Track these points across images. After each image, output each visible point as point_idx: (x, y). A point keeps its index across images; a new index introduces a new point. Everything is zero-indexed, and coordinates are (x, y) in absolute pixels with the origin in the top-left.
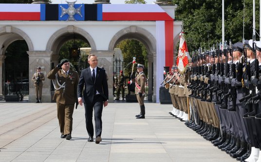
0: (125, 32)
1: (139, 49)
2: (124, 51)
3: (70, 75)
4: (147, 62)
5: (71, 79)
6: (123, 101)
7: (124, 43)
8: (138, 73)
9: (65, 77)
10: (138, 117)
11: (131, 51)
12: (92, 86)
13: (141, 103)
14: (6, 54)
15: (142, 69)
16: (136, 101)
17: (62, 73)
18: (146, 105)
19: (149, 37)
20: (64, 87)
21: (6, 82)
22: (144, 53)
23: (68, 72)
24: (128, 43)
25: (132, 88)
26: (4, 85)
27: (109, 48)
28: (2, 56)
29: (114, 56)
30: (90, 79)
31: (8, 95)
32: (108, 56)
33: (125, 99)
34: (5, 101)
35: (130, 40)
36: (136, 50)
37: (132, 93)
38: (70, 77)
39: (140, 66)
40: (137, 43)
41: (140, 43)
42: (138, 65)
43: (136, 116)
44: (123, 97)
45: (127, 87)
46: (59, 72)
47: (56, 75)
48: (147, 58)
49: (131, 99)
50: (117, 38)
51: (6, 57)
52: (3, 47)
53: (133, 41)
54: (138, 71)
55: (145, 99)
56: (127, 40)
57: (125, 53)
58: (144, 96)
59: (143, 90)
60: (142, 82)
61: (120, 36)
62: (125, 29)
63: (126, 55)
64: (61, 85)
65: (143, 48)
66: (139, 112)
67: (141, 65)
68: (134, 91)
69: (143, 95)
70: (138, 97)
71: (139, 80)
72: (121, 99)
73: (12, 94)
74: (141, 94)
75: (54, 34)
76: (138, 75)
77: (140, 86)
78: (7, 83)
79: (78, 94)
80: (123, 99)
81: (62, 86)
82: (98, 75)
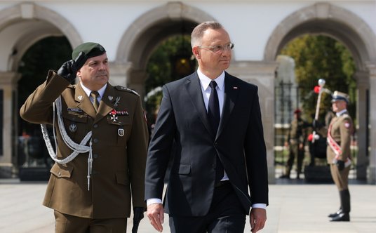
0: (304, 17)
1: (335, 57)
2: (301, 62)
3: (111, 104)
4: (354, 89)
5: (114, 118)
6: (298, 181)
7: (299, 43)
8: (335, 113)
9: (89, 111)
10: (334, 218)
11: (317, 63)
12: (209, 148)
13: (341, 185)
14: (20, 70)
15: (343, 104)
16: (330, 181)
17: (80, 98)
18: (354, 190)
19: (359, 30)
20: (89, 149)
21: (20, 134)
22: (346, 68)
23: (101, 92)
24: (308, 44)
25: (320, 149)
26: (17, 142)
27: (265, 56)
28: (13, 75)
29: (276, 73)
30: (197, 121)
31: (26, 165)
32: (263, 75)
33: (302, 176)
34: (18, 180)
35: (315, 36)
36: (329, 62)
37: (318, 162)
38: (108, 110)
39: (339, 98)
40: (330, 43)
41: (339, 44)
42: (336, 94)
43: (331, 216)
44: (299, 172)
45: (307, 148)
46: (67, 92)
47: (57, 103)
48: (354, 79)
49: (318, 176)
50: (284, 32)
51: (20, 76)
52: (15, 52)
53: (320, 38)
54: (335, 108)
55: (352, 175)
56: (306, 36)
57: (302, 68)
58: (349, 168)
59: (347, 153)
60: (344, 135)
61: (291, 26)
62: (303, 10)
63: (304, 73)
64: (78, 142)
65: (346, 54)
66: (336, 208)
67: (342, 95)
68: (323, 156)
69: (347, 164)
70: (334, 171)
71: (338, 131)
72: (293, 175)
73: (34, 164)
74: (341, 164)
75: (136, 22)
76: (334, 119)
77: (339, 143)
78: (22, 138)
79: (149, 185)
80: (298, 177)
81: (81, 148)
82: (232, 105)
